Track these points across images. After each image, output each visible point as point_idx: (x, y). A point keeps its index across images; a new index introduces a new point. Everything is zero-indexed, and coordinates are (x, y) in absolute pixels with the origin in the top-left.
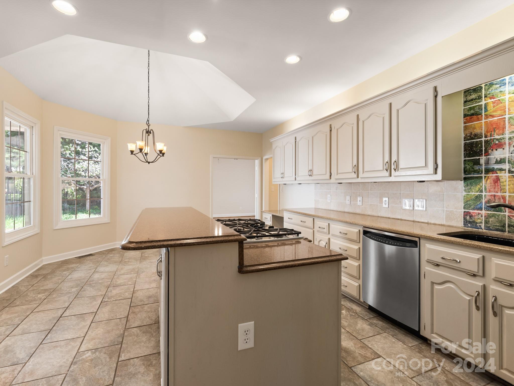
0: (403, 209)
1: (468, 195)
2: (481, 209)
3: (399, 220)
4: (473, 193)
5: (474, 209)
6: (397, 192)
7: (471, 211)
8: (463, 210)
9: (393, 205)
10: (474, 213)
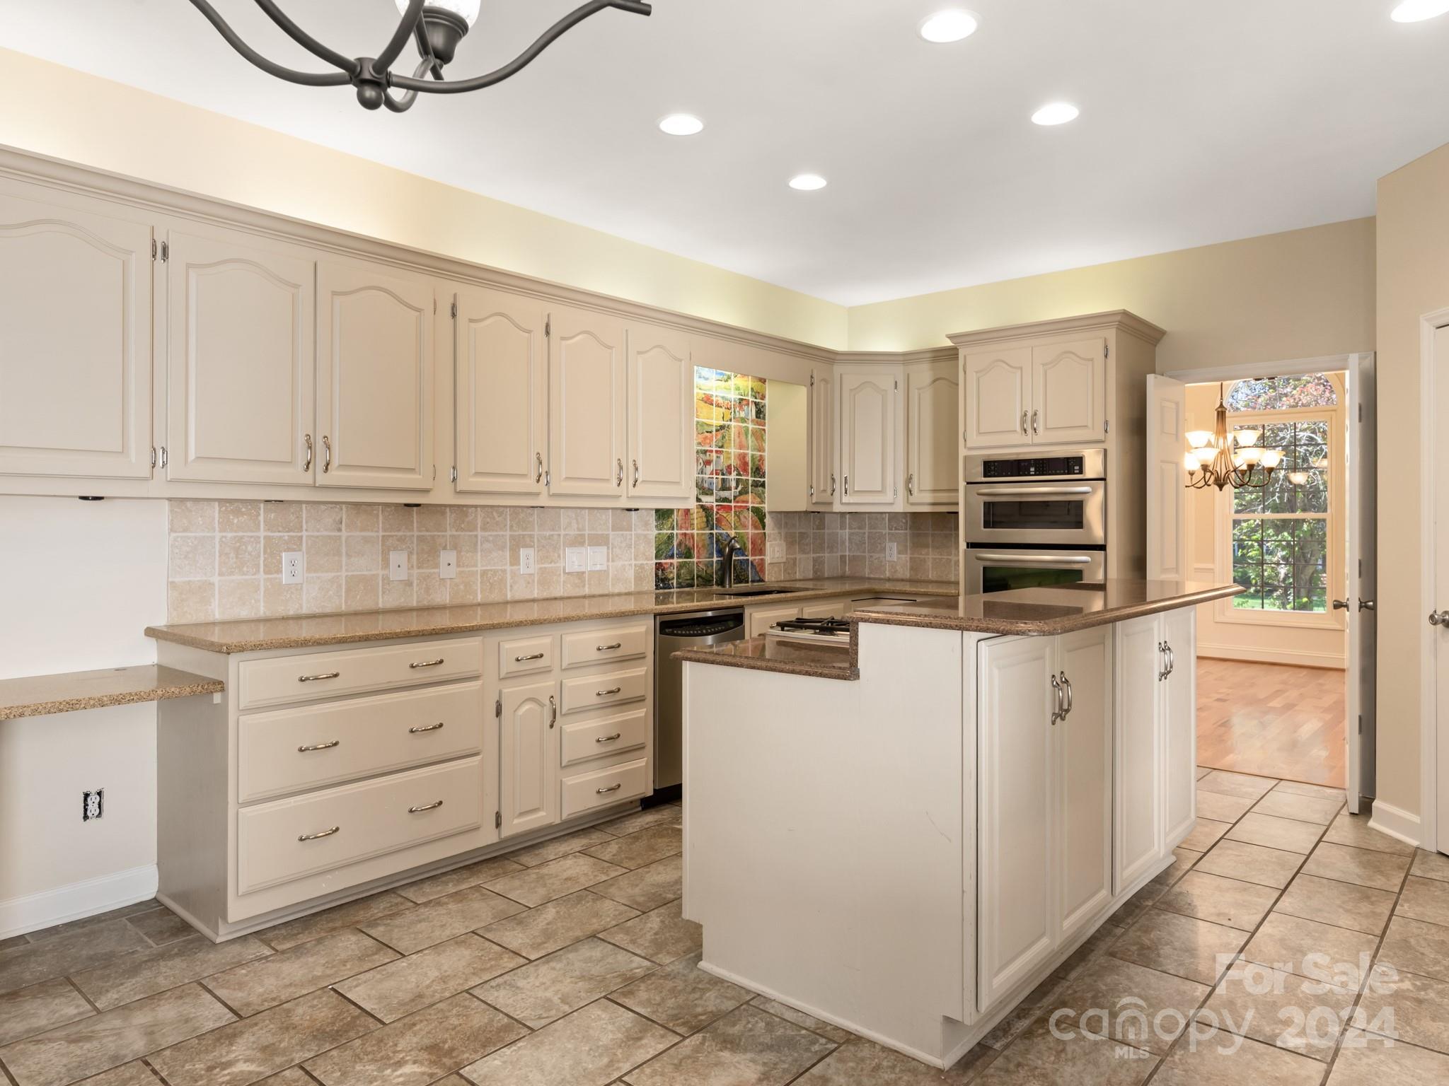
0: (569, 573)
1: (659, 534)
2: (672, 557)
3: (557, 602)
4: (665, 531)
5: (666, 558)
6: (552, 533)
7: (663, 561)
8: (655, 561)
9: (543, 566)
10: (666, 563)
